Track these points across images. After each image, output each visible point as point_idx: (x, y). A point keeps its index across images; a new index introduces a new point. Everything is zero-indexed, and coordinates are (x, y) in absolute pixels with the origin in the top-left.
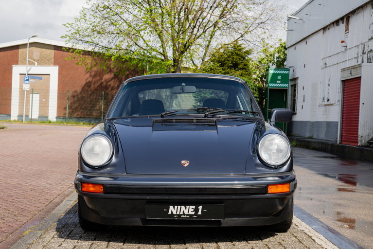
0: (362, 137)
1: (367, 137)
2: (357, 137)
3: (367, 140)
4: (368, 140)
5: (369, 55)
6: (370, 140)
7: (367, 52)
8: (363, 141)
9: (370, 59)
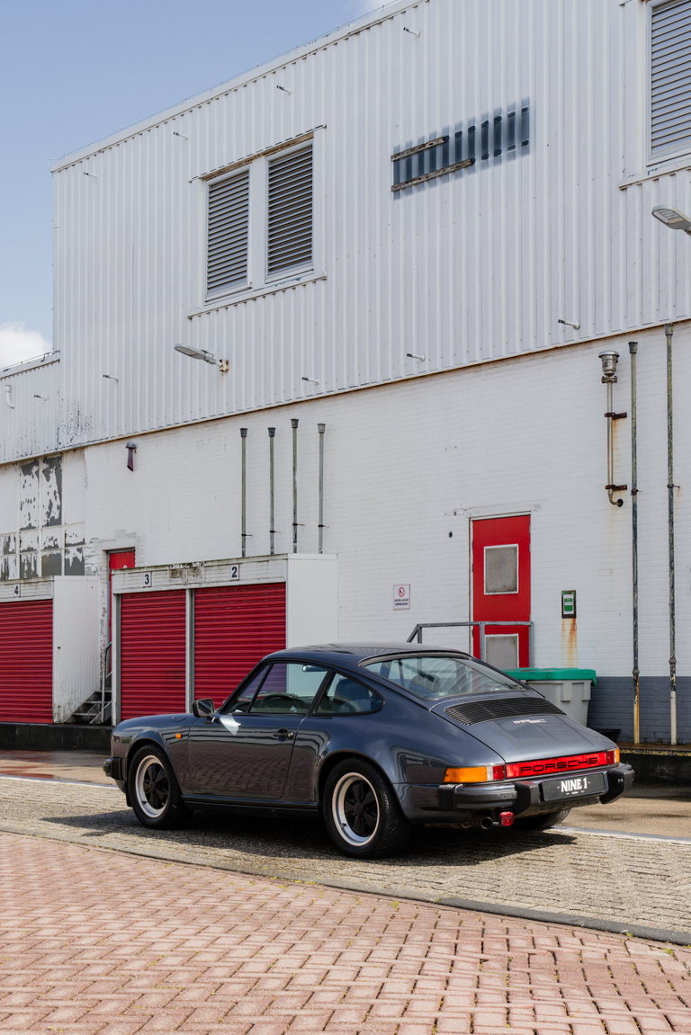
0: (59, 707)
1: (67, 707)
2: (51, 707)
3: (69, 713)
4: (74, 710)
5: (23, 558)
6: (78, 711)
7: (18, 552)
8: (62, 715)
9: (29, 564)
